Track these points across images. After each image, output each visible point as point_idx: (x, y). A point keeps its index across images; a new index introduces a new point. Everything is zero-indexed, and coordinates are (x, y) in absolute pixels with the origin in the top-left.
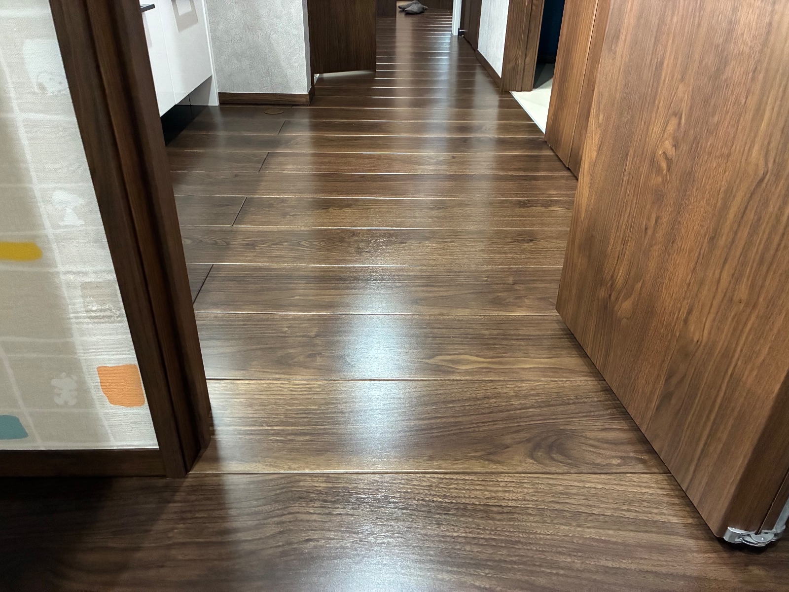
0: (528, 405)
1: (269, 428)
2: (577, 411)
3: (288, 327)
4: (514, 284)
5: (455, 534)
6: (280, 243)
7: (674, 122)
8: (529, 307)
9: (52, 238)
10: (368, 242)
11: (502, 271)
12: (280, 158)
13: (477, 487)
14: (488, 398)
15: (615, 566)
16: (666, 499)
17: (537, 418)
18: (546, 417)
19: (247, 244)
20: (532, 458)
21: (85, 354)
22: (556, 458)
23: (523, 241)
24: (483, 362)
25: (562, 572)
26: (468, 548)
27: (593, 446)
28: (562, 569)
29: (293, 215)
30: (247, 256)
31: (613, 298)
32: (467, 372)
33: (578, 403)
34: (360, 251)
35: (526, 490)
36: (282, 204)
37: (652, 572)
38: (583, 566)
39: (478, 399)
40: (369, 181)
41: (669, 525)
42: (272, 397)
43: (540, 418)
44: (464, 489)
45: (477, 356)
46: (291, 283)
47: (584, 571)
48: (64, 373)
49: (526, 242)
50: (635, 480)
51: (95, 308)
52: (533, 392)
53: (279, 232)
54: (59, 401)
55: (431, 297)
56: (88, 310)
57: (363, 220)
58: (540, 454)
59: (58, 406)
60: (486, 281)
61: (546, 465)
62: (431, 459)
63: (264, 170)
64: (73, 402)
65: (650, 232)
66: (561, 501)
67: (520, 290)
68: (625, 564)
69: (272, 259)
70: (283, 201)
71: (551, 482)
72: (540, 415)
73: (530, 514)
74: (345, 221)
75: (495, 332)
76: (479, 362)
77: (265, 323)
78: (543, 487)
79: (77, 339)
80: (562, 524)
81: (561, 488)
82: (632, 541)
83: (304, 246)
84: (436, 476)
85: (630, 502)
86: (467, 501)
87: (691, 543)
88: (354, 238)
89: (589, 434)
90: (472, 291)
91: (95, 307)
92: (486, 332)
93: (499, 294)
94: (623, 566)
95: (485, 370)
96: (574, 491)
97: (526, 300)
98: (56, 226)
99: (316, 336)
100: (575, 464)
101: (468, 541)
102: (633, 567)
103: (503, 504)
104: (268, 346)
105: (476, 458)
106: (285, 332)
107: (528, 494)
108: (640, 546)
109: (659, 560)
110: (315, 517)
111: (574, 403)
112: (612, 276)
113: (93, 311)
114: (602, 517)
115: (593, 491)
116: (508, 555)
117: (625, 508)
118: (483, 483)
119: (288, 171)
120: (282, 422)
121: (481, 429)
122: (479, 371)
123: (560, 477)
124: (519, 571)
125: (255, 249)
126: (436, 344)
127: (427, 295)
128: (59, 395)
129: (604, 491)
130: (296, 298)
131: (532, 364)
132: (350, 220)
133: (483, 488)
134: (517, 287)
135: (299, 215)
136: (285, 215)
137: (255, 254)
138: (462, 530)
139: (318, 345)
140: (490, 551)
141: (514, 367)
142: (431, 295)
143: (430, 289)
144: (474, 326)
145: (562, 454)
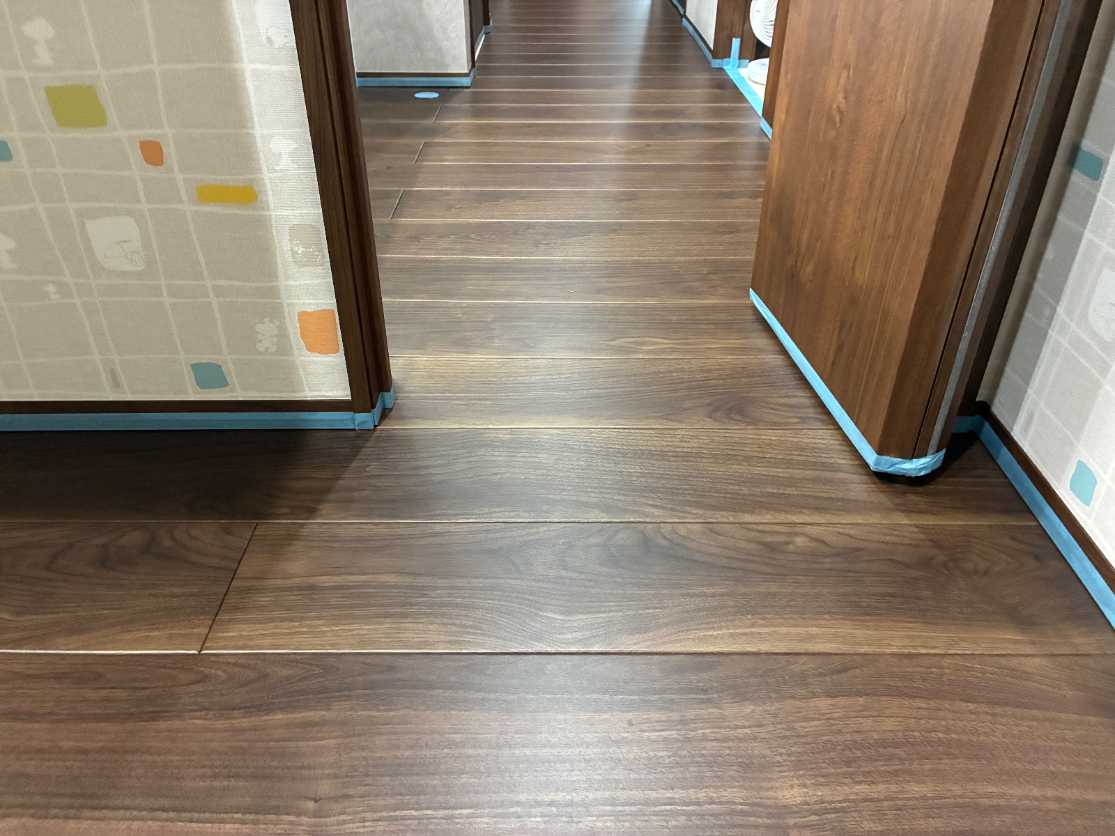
0: (711, 378)
1: (452, 395)
2: (761, 382)
3: (463, 314)
4: (709, 274)
5: (631, 471)
6: (447, 236)
7: (845, 74)
8: (723, 296)
9: (267, 181)
10: (547, 234)
11: (695, 262)
12: (439, 148)
13: (655, 439)
14: (671, 372)
15: (779, 492)
16: (838, 447)
17: (719, 388)
18: (729, 387)
19: (410, 237)
20: (711, 418)
21: (288, 298)
22: (734, 418)
23: (723, 233)
24: (669, 343)
25: (729, 496)
26: (643, 480)
27: (773, 409)
28: (729, 493)
29: (459, 208)
30: (411, 249)
31: (798, 265)
32: (650, 352)
33: (763, 376)
34: (537, 244)
35: (701, 441)
36: (446, 197)
37: (813, 496)
38: (749, 492)
39: (661, 373)
40: (545, 172)
41: (836, 465)
42: (452, 371)
43: (722, 387)
44: (642, 440)
45: (663, 338)
46: (462, 274)
47: (750, 495)
48: (268, 319)
49: (726, 234)
50: (811, 433)
51: (300, 252)
52: (717, 367)
53: (444, 225)
54: (260, 347)
55: (617, 287)
56: (294, 253)
57: (540, 213)
58: (718, 414)
59: (259, 353)
60: (678, 271)
61: (724, 423)
62: (611, 418)
63: (420, 161)
64: (273, 349)
65: (827, 188)
66: (734, 448)
67: (714, 280)
68: (789, 491)
69: (438, 251)
70: (446, 193)
71: (726, 435)
72: (723, 385)
73: (704, 458)
74: (518, 213)
75: (684, 318)
76: (662, 343)
77: (438, 310)
78: (718, 438)
79: (282, 283)
80: (733, 464)
81: (736, 439)
82: (798, 476)
83: (473, 239)
84: (615, 430)
85: (802, 449)
86: (644, 448)
87: (855, 478)
88: (530, 231)
89: (770, 400)
90: (662, 281)
91: (301, 250)
92: (674, 318)
93: (691, 284)
94: (787, 492)
95: (669, 350)
96: (749, 441)
97: (720, 289)
98: (272, 170)
99: (492, 322)
100: (754, 422)
101: (642, 475)
102: (796, 493)
103: (678, 450)
104: (443, 330)
105: (655, 418)
106: (461, 318)
107: (703, 443)
108: (805, 479)
109: (822, 489)
110: (500, 458)
111: (760, 376)
112: (798, 242)
113: (298, 254)
114: (773, 460)
115: (767, 442)
116: (679, 484)
117: (797, 453)
118: (661, 435)
119: (449, 162)
120: (464, 390)
121: (661, 396)
122: (663, 351)
123: (737, 431)
124: (689, 494)
125: (418, 241)
126: (619, 328)
127: (610, 285)
128: (260, 341)
129: (779, 441)
130: (469, 288)
131: (718, 344)
132: (524, 213)
133: (659, 439)
134: (712, 277)
135: (465, 208)
136: (449, 208)
137: (420, 247)
138: (638, 467)
139: (494, 329)
140: (664, 482)
141: (700, 347)
142: (616, 285)
143: (613, 279)
144: (661, 313)
145: (741, 415)
